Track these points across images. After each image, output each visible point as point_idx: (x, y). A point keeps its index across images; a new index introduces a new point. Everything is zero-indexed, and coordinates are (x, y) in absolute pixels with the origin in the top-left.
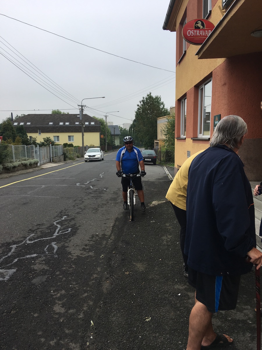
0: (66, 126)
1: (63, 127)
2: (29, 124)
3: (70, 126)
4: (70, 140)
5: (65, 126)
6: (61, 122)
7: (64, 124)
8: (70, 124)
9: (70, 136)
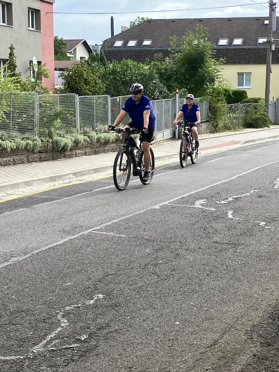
0: (234, 47)
1: (227, 50)
2: (147, 43)
3: (244, 47)
4: (240, 83)
5: (231, 47)
6: (223, 37)
7: (231, 42)
8: (244, 43)
9: (242, 74)
